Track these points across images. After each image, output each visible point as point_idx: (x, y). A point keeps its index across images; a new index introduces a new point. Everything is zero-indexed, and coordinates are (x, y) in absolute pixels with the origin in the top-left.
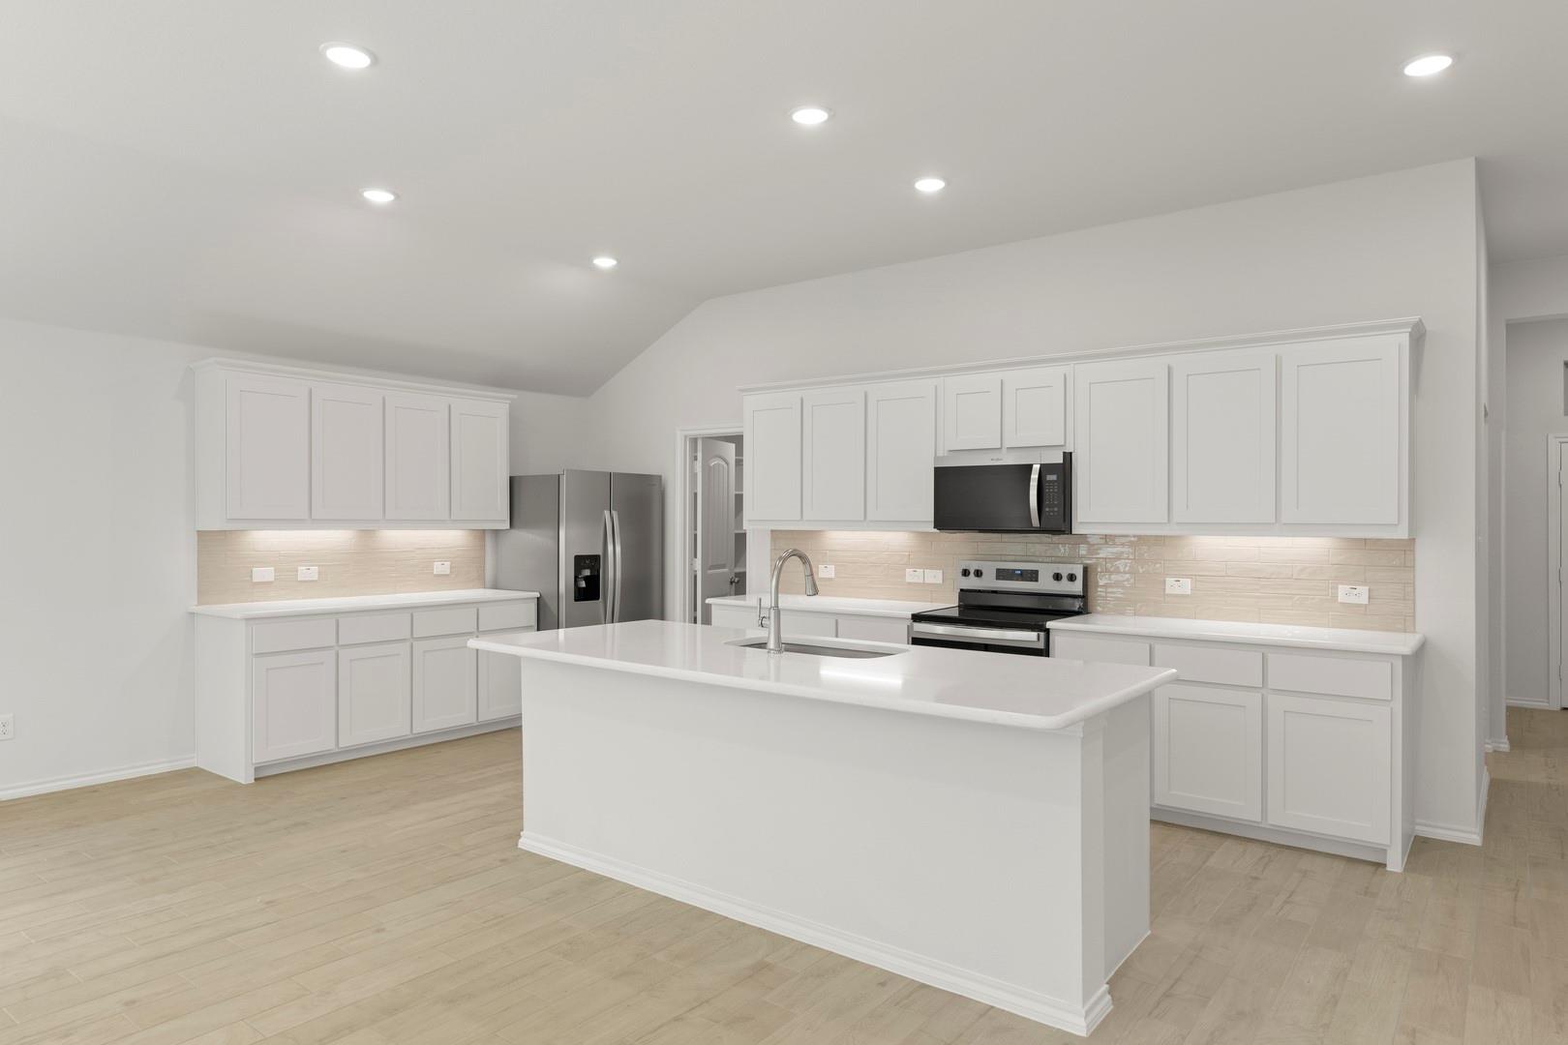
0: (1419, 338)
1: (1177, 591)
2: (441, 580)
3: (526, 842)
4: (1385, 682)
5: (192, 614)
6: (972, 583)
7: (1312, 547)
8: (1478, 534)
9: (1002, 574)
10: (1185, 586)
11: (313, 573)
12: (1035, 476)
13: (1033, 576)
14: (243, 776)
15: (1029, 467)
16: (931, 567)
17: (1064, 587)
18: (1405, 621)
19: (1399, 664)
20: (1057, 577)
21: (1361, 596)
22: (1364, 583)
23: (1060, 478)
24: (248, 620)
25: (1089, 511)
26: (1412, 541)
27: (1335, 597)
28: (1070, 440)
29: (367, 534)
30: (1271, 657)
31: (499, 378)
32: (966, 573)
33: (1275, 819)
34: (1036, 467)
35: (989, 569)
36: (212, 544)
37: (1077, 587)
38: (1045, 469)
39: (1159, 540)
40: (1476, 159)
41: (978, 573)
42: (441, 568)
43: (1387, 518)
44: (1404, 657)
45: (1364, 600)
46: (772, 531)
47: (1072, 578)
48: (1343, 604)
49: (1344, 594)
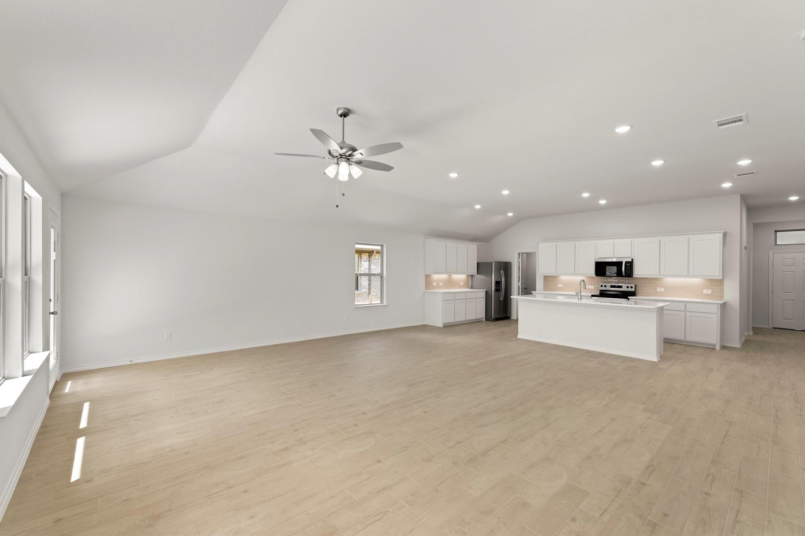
0: (725, 235)
1: (660, 291)
2: (462, 287)
3: (519, 337)
4: (716, 309)
5: (424, 292)
6: (603, 288)
7: (696, 281)
8: (741, 277)
9: (612, 286)
10: (662, 289)
11: (441, 284)
12: (624, 264)
13: (621, 287)
14: (441, 326)
15: (622, 262)
16: (591, 285)
17: (629, 289)
18: (722, 297)
19: (719, 306)
20: (628, 287)
21: (710, 292)
22: (710, 289)
23: (630, 265)
24: (443, 293)
25: (638, 272)
26: (723, 280)
27: (702, 292)
28: (633, 255)
29: (450, 275)
30: (687, 304)
31: (473, 239)
32: (602, 286)
33: (688, 339)
34: (624, 262)
35: (608, 285)
36: (428, 277)
37: (633, 290)
38: (626, 263)
39: (656, 279)
40: (741, 195)
41: (605, 286)
42: (462, 284)
43: (717, 274)
44: (720, 304)
45: (711, 293)
46: (544, 276)
47: (632, 287)
48: (704, 294)
49: (705, 291)
